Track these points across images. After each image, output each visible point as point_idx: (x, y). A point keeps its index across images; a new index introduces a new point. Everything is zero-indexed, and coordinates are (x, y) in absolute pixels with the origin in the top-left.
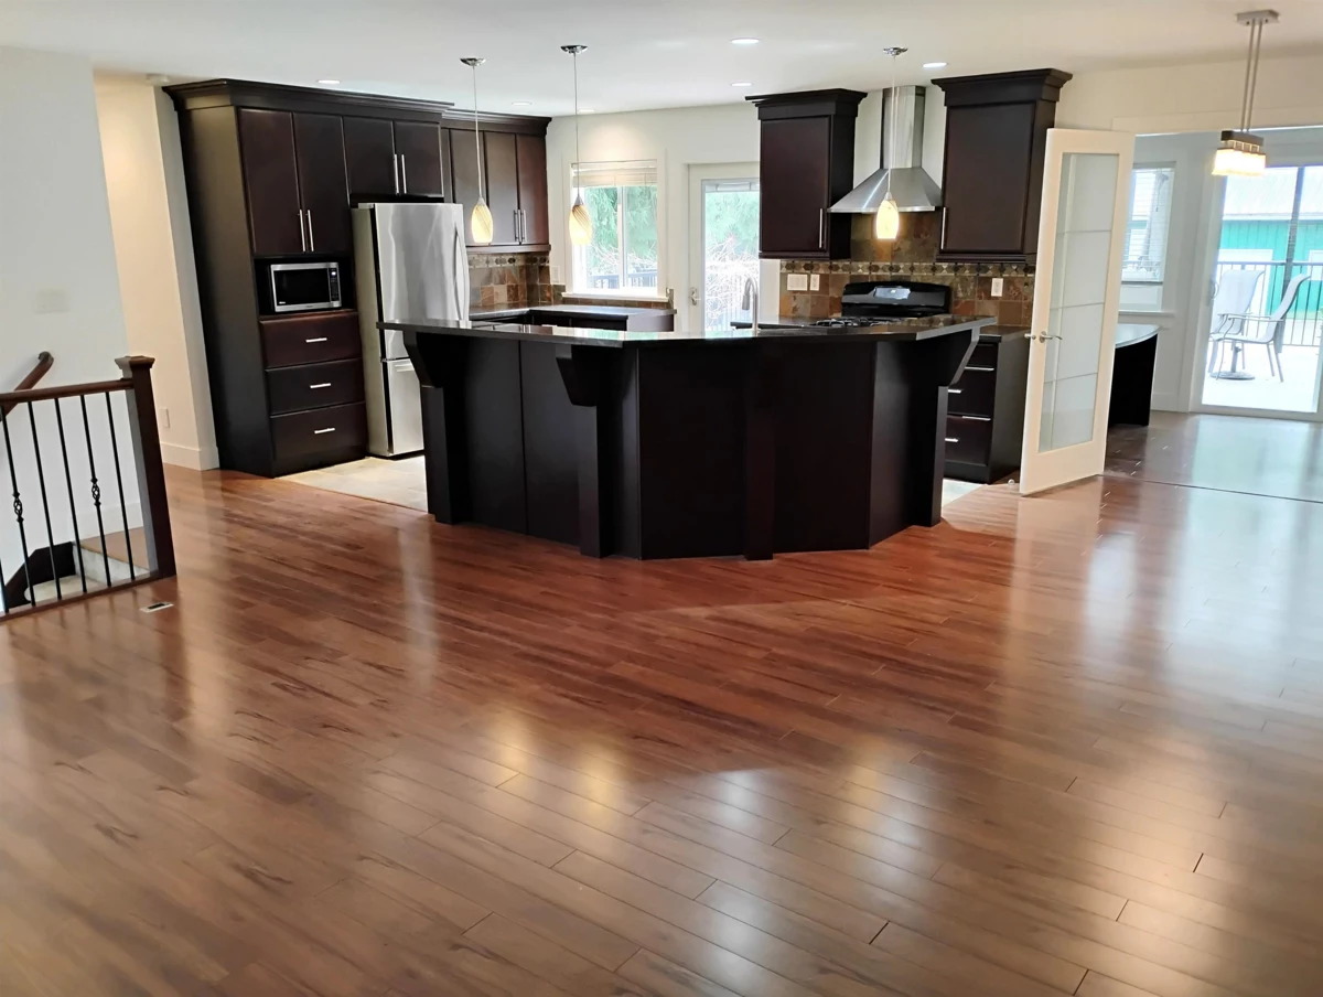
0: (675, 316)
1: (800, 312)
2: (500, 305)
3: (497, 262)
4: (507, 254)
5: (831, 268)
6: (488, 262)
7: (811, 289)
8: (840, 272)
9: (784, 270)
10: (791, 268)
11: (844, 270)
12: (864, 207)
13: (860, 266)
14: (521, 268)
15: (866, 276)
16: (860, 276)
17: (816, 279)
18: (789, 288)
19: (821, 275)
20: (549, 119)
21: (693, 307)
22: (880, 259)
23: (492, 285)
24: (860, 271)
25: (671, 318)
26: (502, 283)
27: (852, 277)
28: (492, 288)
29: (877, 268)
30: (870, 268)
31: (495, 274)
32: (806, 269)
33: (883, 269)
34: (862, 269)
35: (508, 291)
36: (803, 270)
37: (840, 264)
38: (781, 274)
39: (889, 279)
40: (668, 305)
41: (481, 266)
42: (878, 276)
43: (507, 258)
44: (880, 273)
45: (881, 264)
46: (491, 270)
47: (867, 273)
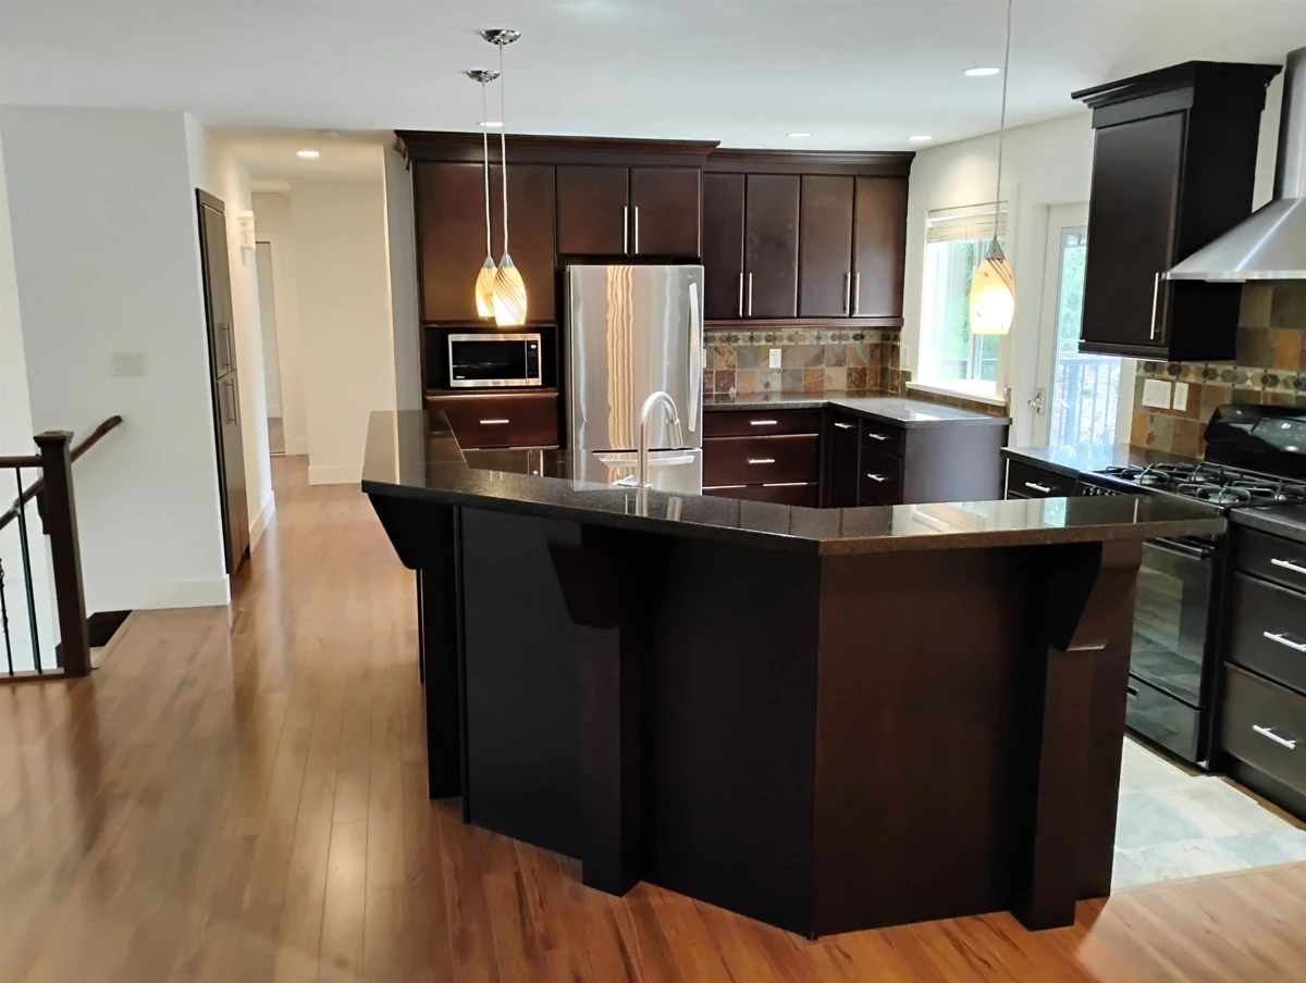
0: (1011, 427)
1: (1157, 445)
2: (835, 392)
3: (833, 338)
4: (852, 328)
5: (1206, 374)
6: (818, 338)
7: (1175, 407)
8: (1218, 382)
9: (1142, 372)
10: (1151, 369)
11: (1224, 380)
12: (1239, 268)
13: (1249, 374)
14: (874, 347)
15: (1258, 393)
16: (1250, 393)
17: (1182, 389)
18: (1144, 403)
19: (1191, 385)
20: (913, 154)
21: (1037, 416)
22: (1281, 365)
23: (823, 366)
24: (1249, 383)
25: (1006, 429)
26: (839, 364)
27: (1236, 393)
28: (823, 370)
29: (1274, 380)
30: (1265, 380)
31: (829, 354)
32: (1171, 373)
33: (1286, 383)
34: (1251, 379)
35: (849, 375)
36: (1166, 374)
37: (1221, 367)
38: (1137, 378)
39: (1293, 403)
40: (1003, 410)
41: (807, 342)
42: (1275, 396)
43: (852, 333)
44: (1279, 389)
45: (1282, 374)
46: (823, 350)
47: (1258, 388)
